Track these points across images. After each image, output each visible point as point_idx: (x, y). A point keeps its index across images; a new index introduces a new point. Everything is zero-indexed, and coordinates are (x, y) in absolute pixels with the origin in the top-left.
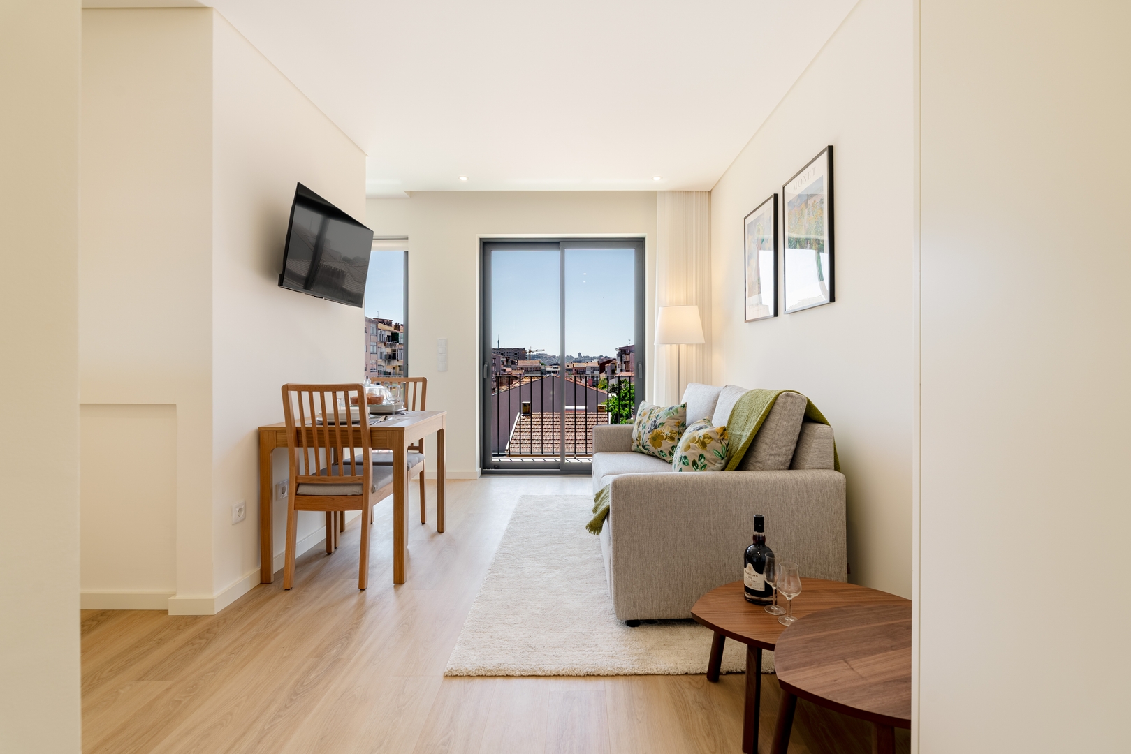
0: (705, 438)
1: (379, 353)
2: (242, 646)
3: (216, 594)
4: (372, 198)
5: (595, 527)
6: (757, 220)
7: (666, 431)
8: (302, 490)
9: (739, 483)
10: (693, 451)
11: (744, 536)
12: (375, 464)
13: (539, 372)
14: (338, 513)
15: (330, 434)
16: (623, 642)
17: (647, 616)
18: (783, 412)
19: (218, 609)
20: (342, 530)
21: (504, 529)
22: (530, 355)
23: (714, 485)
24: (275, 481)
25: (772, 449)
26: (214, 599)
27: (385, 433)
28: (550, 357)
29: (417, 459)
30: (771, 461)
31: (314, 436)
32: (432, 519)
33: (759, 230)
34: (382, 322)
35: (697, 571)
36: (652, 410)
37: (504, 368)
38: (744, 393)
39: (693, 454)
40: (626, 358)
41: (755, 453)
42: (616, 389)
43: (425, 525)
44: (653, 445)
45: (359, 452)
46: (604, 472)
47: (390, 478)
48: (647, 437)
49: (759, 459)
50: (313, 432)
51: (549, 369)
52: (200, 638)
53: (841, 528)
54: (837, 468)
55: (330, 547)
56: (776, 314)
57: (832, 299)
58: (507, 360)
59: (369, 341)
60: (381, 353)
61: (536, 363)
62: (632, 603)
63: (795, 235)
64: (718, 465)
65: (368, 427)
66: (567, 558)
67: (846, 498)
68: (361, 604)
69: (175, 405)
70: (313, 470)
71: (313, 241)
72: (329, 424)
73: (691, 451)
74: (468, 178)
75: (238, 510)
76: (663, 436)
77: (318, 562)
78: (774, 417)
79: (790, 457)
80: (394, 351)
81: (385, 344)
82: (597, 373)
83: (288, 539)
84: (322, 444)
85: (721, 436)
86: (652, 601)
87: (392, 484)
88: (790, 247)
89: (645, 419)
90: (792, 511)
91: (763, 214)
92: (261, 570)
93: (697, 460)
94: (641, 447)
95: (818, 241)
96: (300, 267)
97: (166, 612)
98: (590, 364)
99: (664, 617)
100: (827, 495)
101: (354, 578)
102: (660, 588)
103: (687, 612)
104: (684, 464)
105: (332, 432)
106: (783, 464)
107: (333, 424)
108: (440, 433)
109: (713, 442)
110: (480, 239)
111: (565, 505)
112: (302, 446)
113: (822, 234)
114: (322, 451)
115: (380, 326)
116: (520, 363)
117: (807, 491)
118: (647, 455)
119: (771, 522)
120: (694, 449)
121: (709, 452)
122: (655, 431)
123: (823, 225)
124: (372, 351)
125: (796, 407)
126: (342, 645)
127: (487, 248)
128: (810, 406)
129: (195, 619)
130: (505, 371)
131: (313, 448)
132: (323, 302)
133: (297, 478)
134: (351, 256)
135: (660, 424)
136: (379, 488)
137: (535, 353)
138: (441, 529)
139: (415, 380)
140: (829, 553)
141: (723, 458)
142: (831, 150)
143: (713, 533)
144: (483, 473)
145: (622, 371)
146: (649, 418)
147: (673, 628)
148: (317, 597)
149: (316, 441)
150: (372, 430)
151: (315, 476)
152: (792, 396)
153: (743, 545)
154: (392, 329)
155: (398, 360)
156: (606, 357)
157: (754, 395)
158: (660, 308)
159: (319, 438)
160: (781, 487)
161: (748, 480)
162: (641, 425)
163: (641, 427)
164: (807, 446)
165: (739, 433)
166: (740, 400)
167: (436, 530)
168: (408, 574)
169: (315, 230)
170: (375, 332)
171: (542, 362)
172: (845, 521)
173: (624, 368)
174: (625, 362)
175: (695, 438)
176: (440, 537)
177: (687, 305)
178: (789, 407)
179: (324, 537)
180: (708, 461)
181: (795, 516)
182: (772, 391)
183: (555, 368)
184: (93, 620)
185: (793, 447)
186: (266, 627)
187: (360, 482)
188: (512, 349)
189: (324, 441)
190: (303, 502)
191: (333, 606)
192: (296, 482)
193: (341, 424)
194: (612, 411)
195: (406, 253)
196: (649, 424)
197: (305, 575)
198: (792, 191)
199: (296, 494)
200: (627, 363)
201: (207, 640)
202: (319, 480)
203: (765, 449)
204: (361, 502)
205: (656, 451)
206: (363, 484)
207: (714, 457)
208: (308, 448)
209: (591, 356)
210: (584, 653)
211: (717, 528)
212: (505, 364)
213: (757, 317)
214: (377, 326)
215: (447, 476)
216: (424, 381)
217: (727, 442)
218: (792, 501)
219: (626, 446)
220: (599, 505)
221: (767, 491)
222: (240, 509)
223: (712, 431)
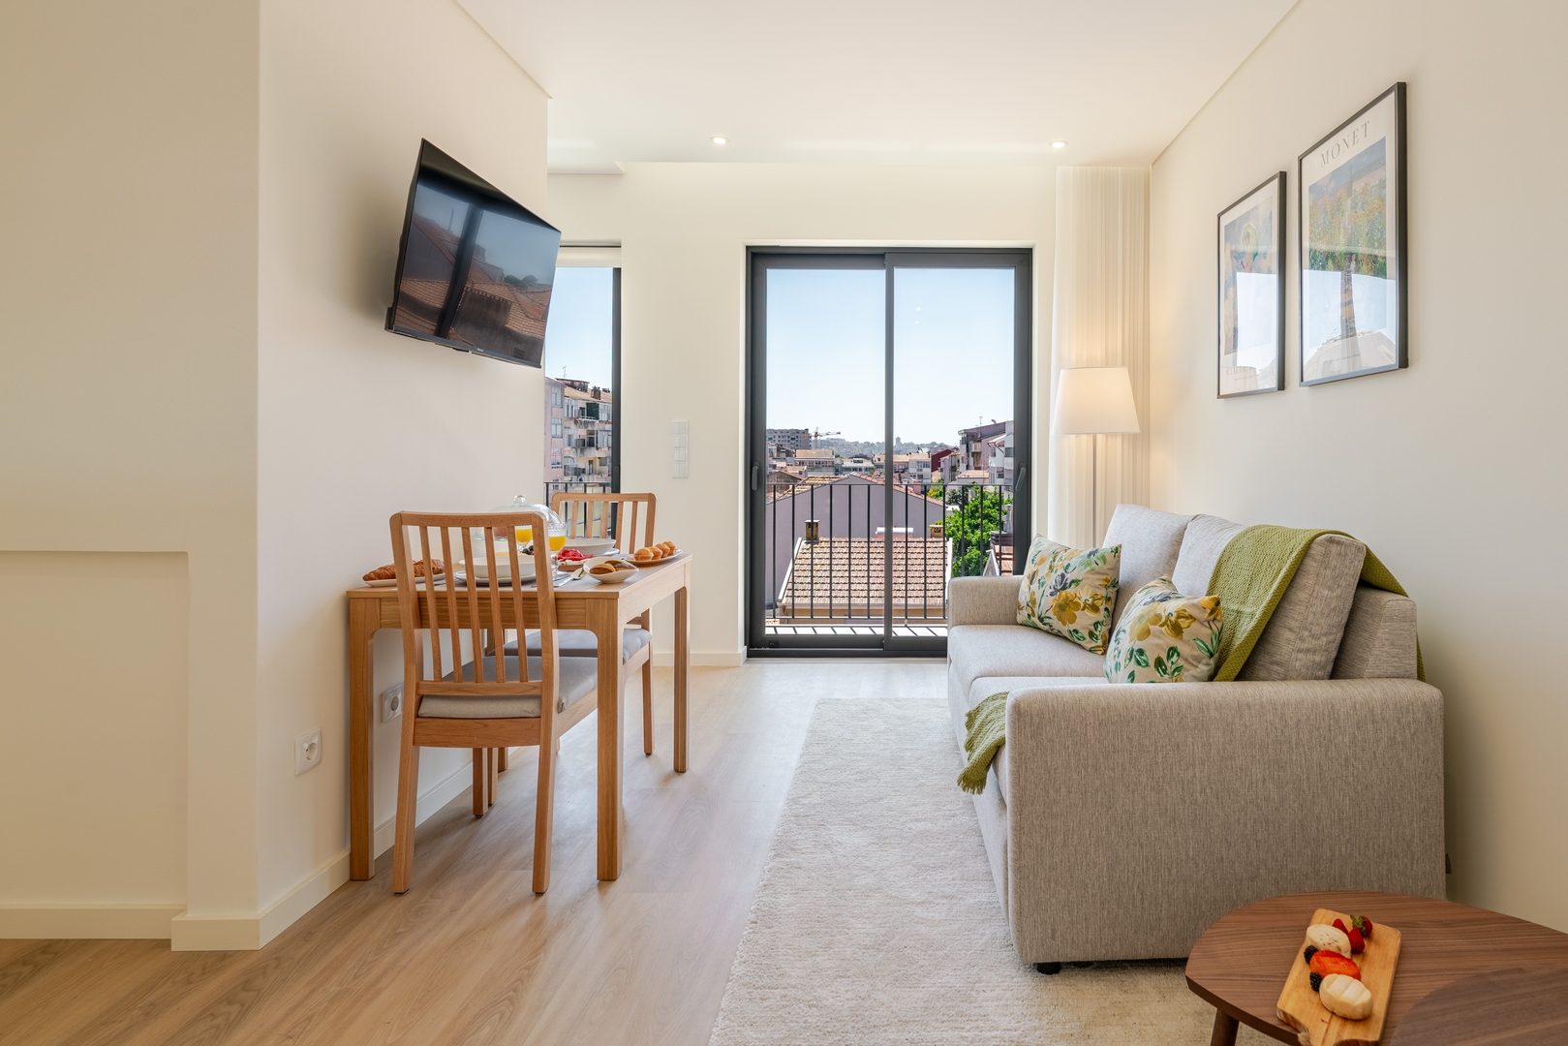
0: (1179, 617)
1: (566, 438)
2: (309, 1019)
3: (262, 910)
4: (557, 174)
5: (973, 780)
6: (1245, 217)
7: (1084, 594)
8: (430, 708)
9: (1248, 706)
10: (1157, 641)
11: (1257, 806)
12: (564, 653)
13: (832, 469)
14: (495, 751)
15: (480, 605)
16: (1035, 1010)
17: (1077, 956)
18: (1322, 571)
19: (266, 938)
20: (502, 769)
21: (794, 765)
22: (816, 441)
23: (1201, 710)
24: (378, 686)
25: (1302, 640)
26: (258, 921)
27: (582, 602)
28: (849, 445)
29: (639, 641)
30: (1300, 661)
31: (450, 608)
32: (664, 747)
33: (1248, 236)
34: (572, 384)
35: (1170, 871)
36: (1055, 554)
37: (774, 462)
38: (1236, 532)
39: (1157, 645)
40: (975, 447)
41: (1269, 646)
42: (961, 499)
43: (651, 757)
44: (1060, 619)
45: (533, 635)
46: (975, 668)
47: (592, 681)
48: (1047, 603)
49: (1278, 658)
50: (449, 600)
51: (848, 464)
52: (229, 1003)
53: (1437, 789)
54: (1421, 677)
55: (480, 804)
56: (1282, 385)
57: (1404, 362)
58: (778, 450)
59: (549, 415)
60: (570, 436)
61: (825, 455)
62: (1049, 931)
63: (1323, 247)
64: (1204, 669)
65: (552, 591)
66: (911, 825)
67: (1445, 733)
68: (537, 923)
69: (185, 554)
70: (447, 668)
71: (454, 248)
72: (479, 585)
73: (1151, 640)
74: (728, 140)
75: (306, 746)
76: (1078, 604)
77: (458, 834)
78: (1307, 581)
79: (1334, 654)
80: (591, 433)
81: (576, 422)
82: (927, 471)
83: (401, 800)
84: (464, 622)
85: (1211, 614)
86: (1087, 928)
87: (596, 692)
88: (1312, 267)
89: (1043, 571)
90: (1347, 760)
91: (1256, 208)
92: (351, 854)
93: (1164, 657)
94: (1035, 620)
95: (1374, 259)
96: (432, 292)
97: (165, 944)
98: (916, 457)
99: (1109, 957)
100: (1410, 728)
101: (524, 869)
102: (1102, 903)
103: (1150, 948)
104: (1139, 663)
105: (484, 600)
106: (1323, 668)
107: (486, 585)
108: (680, 596)
109: (1195, 625)
110: (748, 248)
111: (899, 718)
112: (428, 626)
113: (1382, 244)
114: (465, 635)
115: (568, 391)
116: (800, 454)
117: (1374, 722)
118: (1047, 632)
119: (1308, 778)
120: (1159, 637)
121: (1187, 643)
122: (1064, 593)
123: (1384, 228)
124: (554, 433)
125: (1347, 563)
126: (501, 1018)
127: (759, 263)
128: (1370, 560)
129: (223, 958)
130: (774, 467)
131: (450, 630)
132: (469, 357)
133: (418, 686)
134: (520, 274)
135: (1073, 582)
136: (570, 703)
137: (824, 438)
138: (680, 768)
139: (635, 499)
140: (1413, 836)
141: (1212, 655)
142: (1401, 90)
143: (1200, 800)
144: (750, 655)
145: (968, 468)
146: (1051, 568)
147: (1124, 977)
148: (454, 910)
149: (454, 617)
150: (559, 598)
151: (451, 683)
152: (1339, 543)
153: (1255, 822)
154: (588, 396)
155: (597, 449)
156: (941, 446)
157: (1259, 537)
158: (1062, 371)
159: (459, 611)
160: (1326, 713)
161: (1264, 700)
162: (1036, 580)
163: (1036, 584)
164: (1367, 635)
165: (1235, 607)
166: (1231, 546)
167: (671, 767)
168: (625, 857)
169: (457, 229)
170: (559, 402)
171: (836, 452)
172: (1441, 775)
173: (971, 463)
174: (973, 454)
175: (1158, 617)
176: (681, 782)
177: (1107, 365)
178: (1334, 563)
179: (470, 782)
180: (1186, 660)
181: (1351, 768)
182: (1296, 531)
183: (858, 462)
184: (25, 964)
185: (1340, 636)
186: (356, 977)
187: (536, 692)
188: (788, 431)
189: (469, 617)
190: (429, 731)
191: (484, 929)
192: (417, 694)
193: (502, 585)
194: (953, 535)
195: (617, 272)
196: (1052, 580)
197: (434, 861)
198: (1317, 169)
199: (417, 716)
200: (976, 455)
201: (243, 1005)
202: (459, 689)
203: (1288, 640)
204: (537, 731)
205: (1065, 629)
206: (542, 696)
207: (1197, 653)
208: (440, 630)
209: (917, 442)
210: (964, 1034)
211: (1208, 791)
212: (775, 455)
213: (1243, 391)
214: (563, 391)
215: (691, 663)
216: (651, 499)
217: (1219, 625)
218: (1347, 740)
219: (1008, 615)
220: (976, 735)
221: (1299, 721)
222: (312, 746)
223: (1194, 606)
